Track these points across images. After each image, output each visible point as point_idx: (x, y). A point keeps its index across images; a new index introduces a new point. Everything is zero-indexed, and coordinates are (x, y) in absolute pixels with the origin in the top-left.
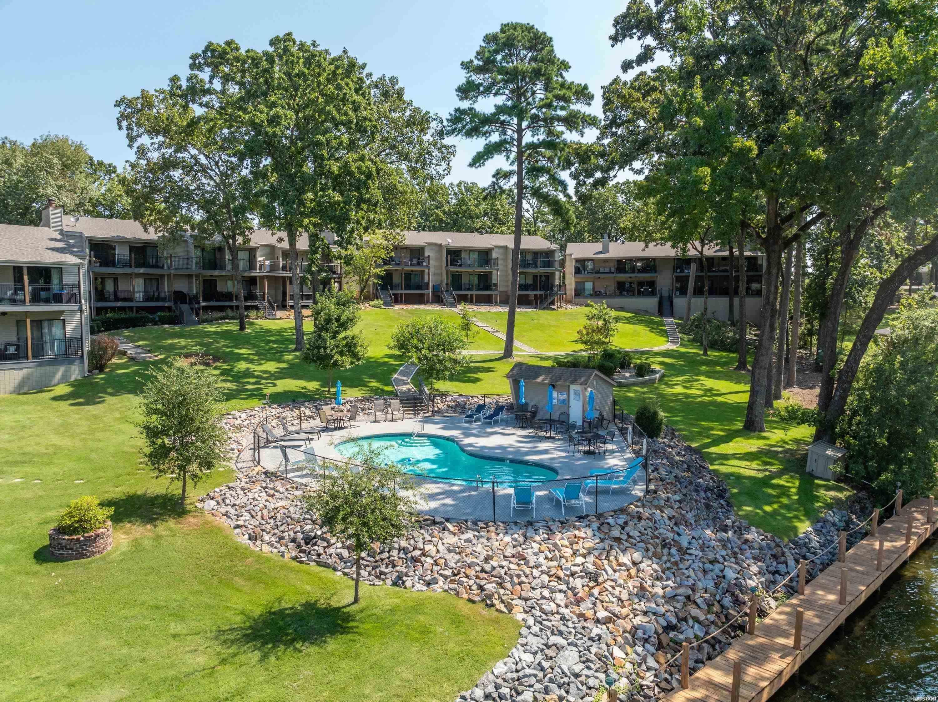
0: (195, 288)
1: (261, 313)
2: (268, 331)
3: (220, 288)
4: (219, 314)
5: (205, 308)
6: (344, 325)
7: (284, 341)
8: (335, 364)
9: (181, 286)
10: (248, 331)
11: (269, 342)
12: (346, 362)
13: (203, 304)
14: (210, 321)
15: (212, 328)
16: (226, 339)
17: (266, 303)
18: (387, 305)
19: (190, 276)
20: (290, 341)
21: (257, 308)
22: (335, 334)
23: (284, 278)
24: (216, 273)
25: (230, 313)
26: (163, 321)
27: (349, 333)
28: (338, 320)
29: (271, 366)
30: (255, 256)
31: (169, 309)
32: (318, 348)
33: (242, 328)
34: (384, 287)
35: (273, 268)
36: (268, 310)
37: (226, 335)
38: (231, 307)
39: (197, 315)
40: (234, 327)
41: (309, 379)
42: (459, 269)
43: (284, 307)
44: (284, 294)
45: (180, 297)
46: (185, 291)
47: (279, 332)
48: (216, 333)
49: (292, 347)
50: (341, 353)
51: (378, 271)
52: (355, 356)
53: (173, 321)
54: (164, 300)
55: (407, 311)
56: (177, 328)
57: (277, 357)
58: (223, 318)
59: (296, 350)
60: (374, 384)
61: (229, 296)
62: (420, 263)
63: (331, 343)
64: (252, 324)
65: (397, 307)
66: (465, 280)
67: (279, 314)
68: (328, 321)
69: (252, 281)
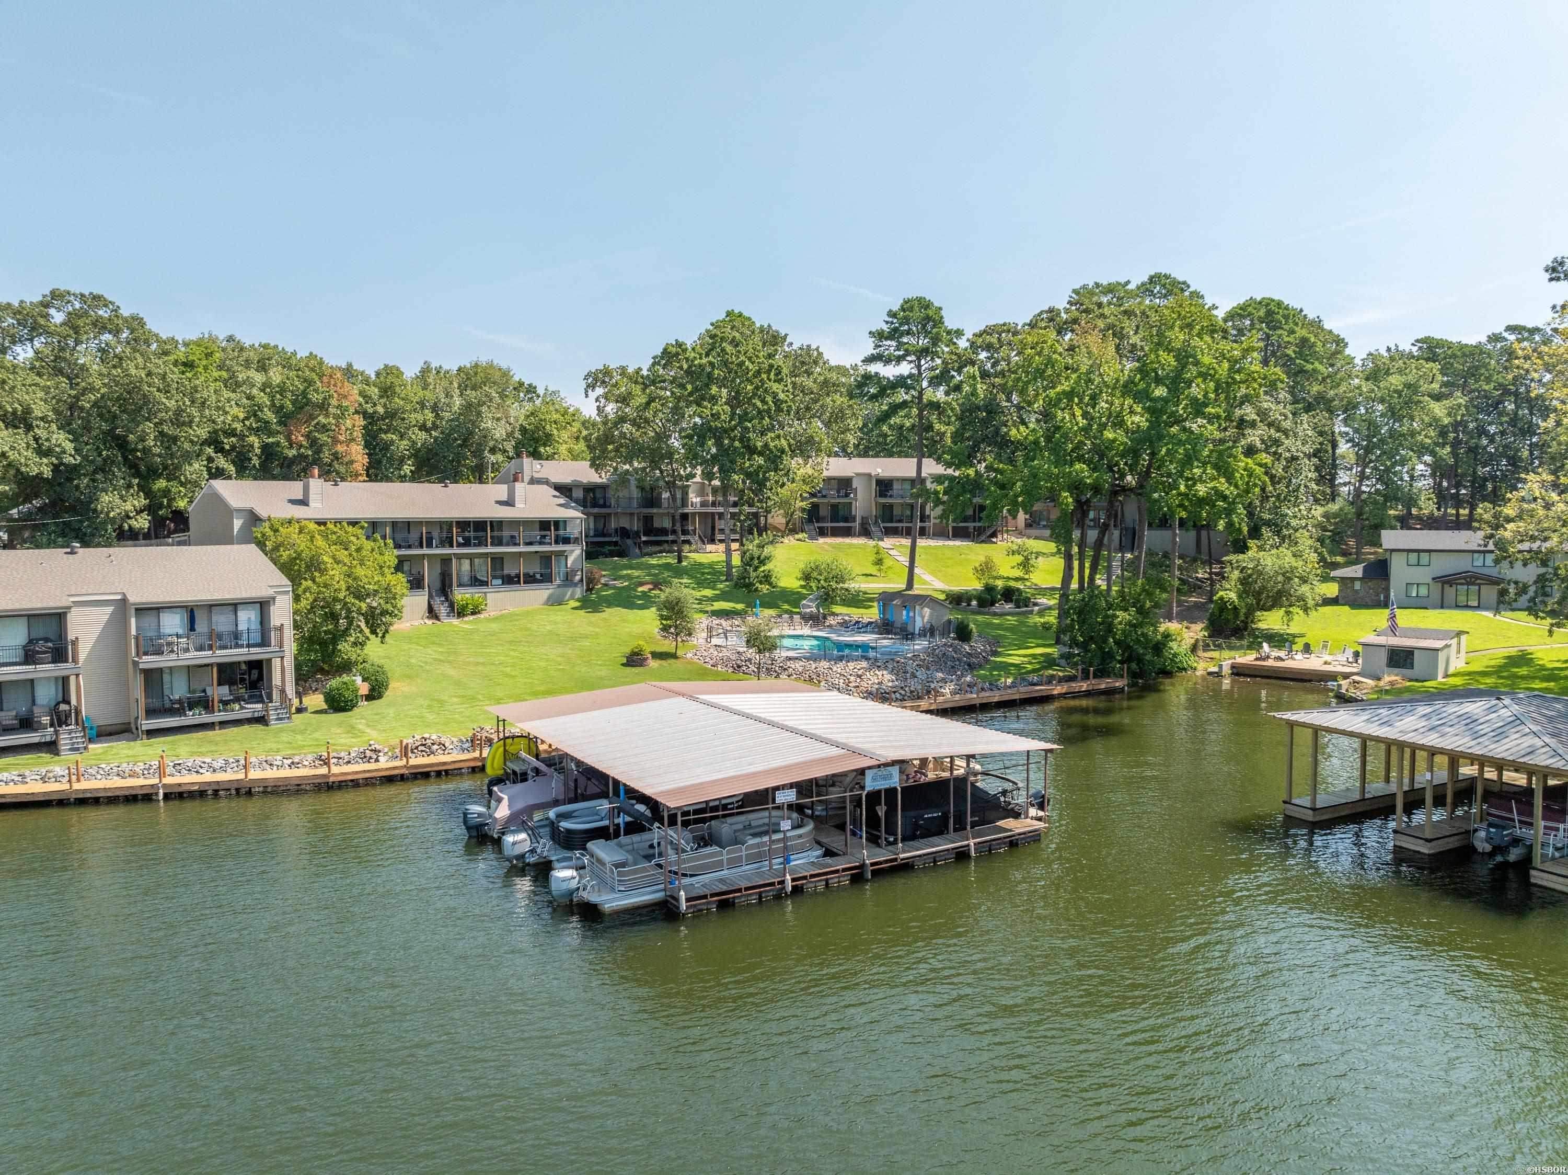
0: (636, 526)
1: (694, 547)
2: (701, 564)
3: (657, 524)
4: (657, 548)
5: (646, 543)
6: (762, 562)
7: (715, 573)
8: (756, 590)
9: (625, 523)
10: (684, 564)
11: (703, 574)
12: (765, 588)
13: (644, 539)
14: (650, 555)
15: (654, 561)
16: (669, 570)
17: (697, 538)
18: (812, 538)
19: (632, 514)
20: (721, 573)
21: (688, 542)
22: (756, 569)
23: (713, 514)
24: (655, 510)
25: (666, 546)
26: (612, 554)
27: (766, 568)
28: (759, 558)
29: (708, 592)
30: (687, 494)
31: (616, 543)
32: (744, 578)
33: (680, 561)
34: (810, 521)
35: (703, 504)
36: (700, 545)
37: (667, 566)
38: (667, 542)
39: (640, 548)
40: (671, 560)
41: (737, 602)
42: (890, 501)
43: (712, 541)
44: (713, 528)
45: (624, 533)
46: (627, 526)
47: (711, 565)
48: (659, 565)
49: (724, 578)
50: (761, 583)
51: (804, 504)
52: (770, 584)
53: (621, 554)
54: (610, 535)
55: (830, 545)
56: (625, 561)
57: (711, 585)
58: (661, 552)
59: (726, 580)
60: (786, 607)
61: (664, 532)
62: (847, 495)
63: (753, 574)
64: (687, 557)
65: (821, 540)
66: (897, 511)
67: (709, 547)
68: (752, 559)
69: (685, 517)
